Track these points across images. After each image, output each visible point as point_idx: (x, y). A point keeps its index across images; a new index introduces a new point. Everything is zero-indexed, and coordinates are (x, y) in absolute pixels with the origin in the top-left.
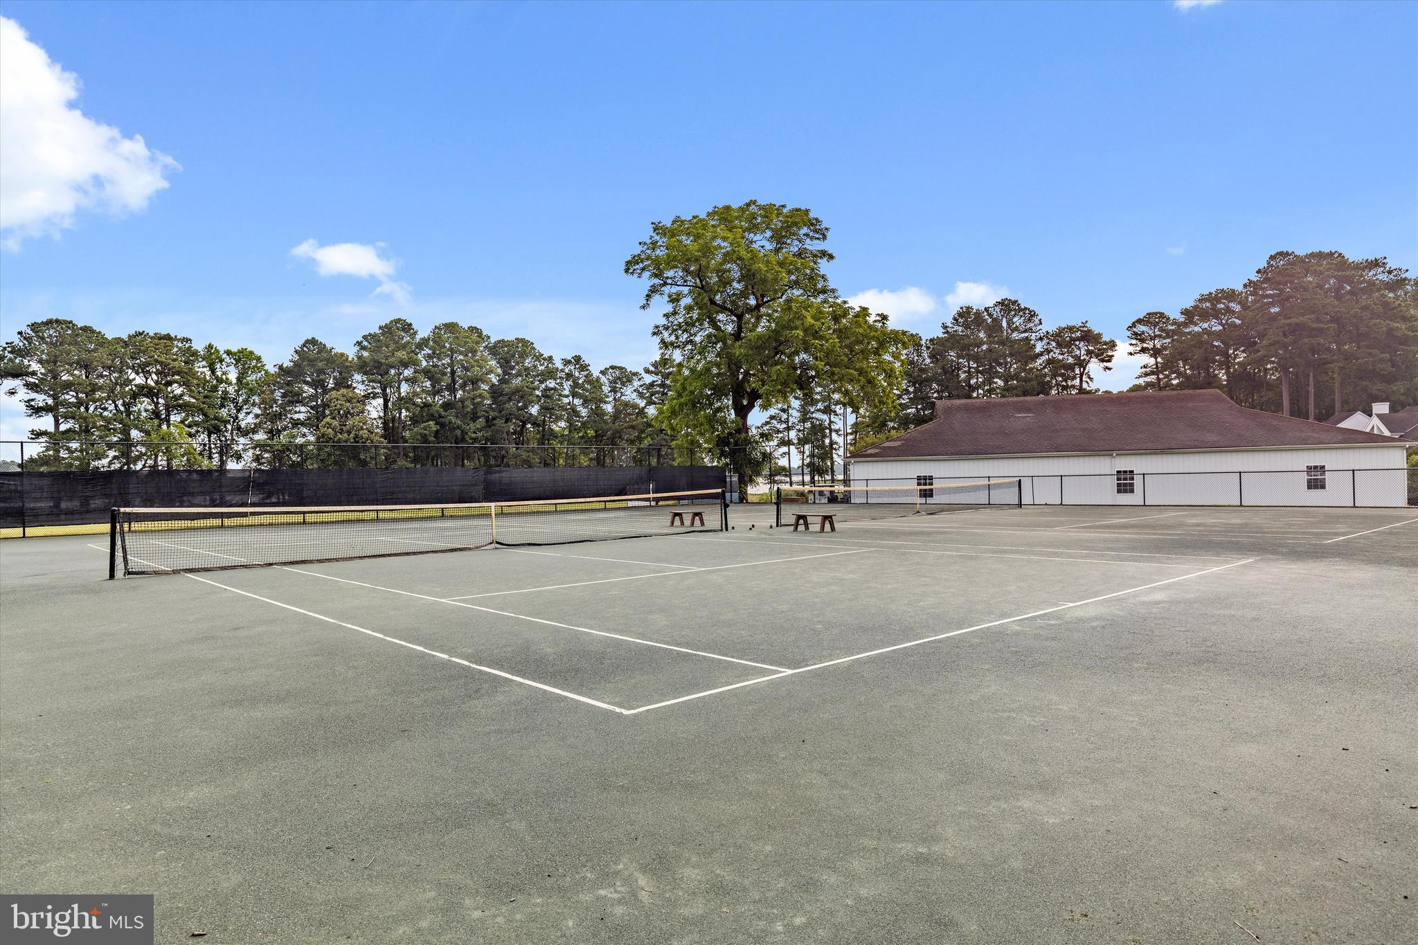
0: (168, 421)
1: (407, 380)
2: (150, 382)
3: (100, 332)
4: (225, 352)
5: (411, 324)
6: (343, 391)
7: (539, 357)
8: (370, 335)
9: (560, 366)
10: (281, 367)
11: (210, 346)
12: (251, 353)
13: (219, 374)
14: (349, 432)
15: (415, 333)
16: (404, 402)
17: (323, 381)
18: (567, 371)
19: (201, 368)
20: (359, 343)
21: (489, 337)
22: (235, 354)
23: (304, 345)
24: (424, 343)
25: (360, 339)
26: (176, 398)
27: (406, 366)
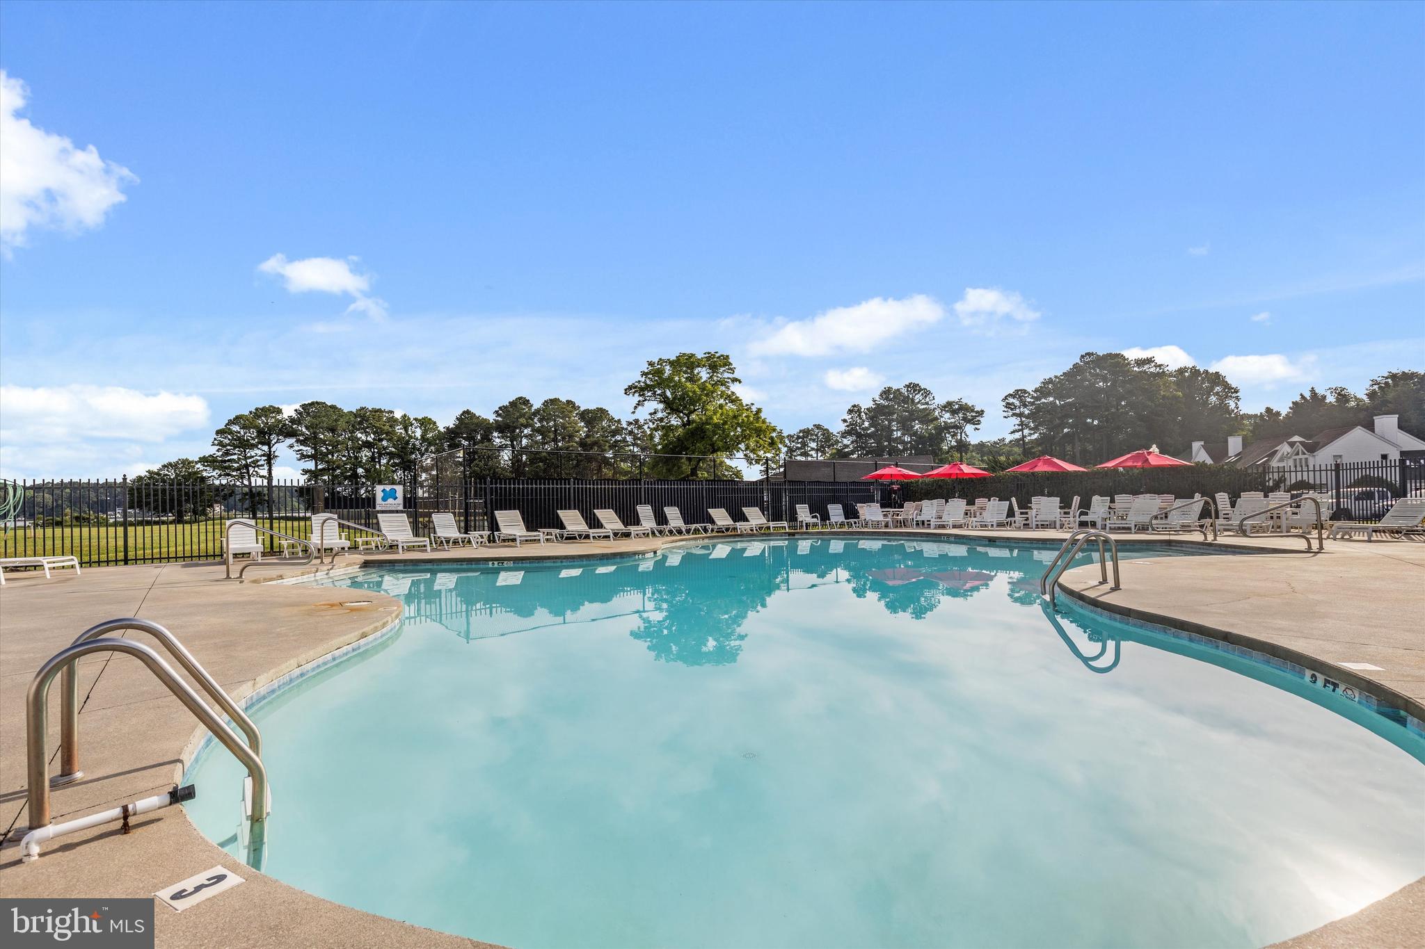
0: (379, 462)
1: (526, 436)
2: (369, 439)
3: (340, 409)
4: (414, 419)
5: (529, 401)
6: (486, 444)
7: (611, 420)
8: (503, 406)
9: (625, 426)
10: (448, 428)
11: (405, 415)
12: (430, 419)
13: (410, 432)
14: (490, 470)
15: (532, 406)
16: (524, 450)
17: (474, 437)
18: (629, 429)
19: (399, 430)
20: (496, 412)
21: (579, 407)
22: (420, 420)
23: (462, 414)
24: (537, 411)
25: (497, 409)
26: (385, 448)
27: (526, 427)
